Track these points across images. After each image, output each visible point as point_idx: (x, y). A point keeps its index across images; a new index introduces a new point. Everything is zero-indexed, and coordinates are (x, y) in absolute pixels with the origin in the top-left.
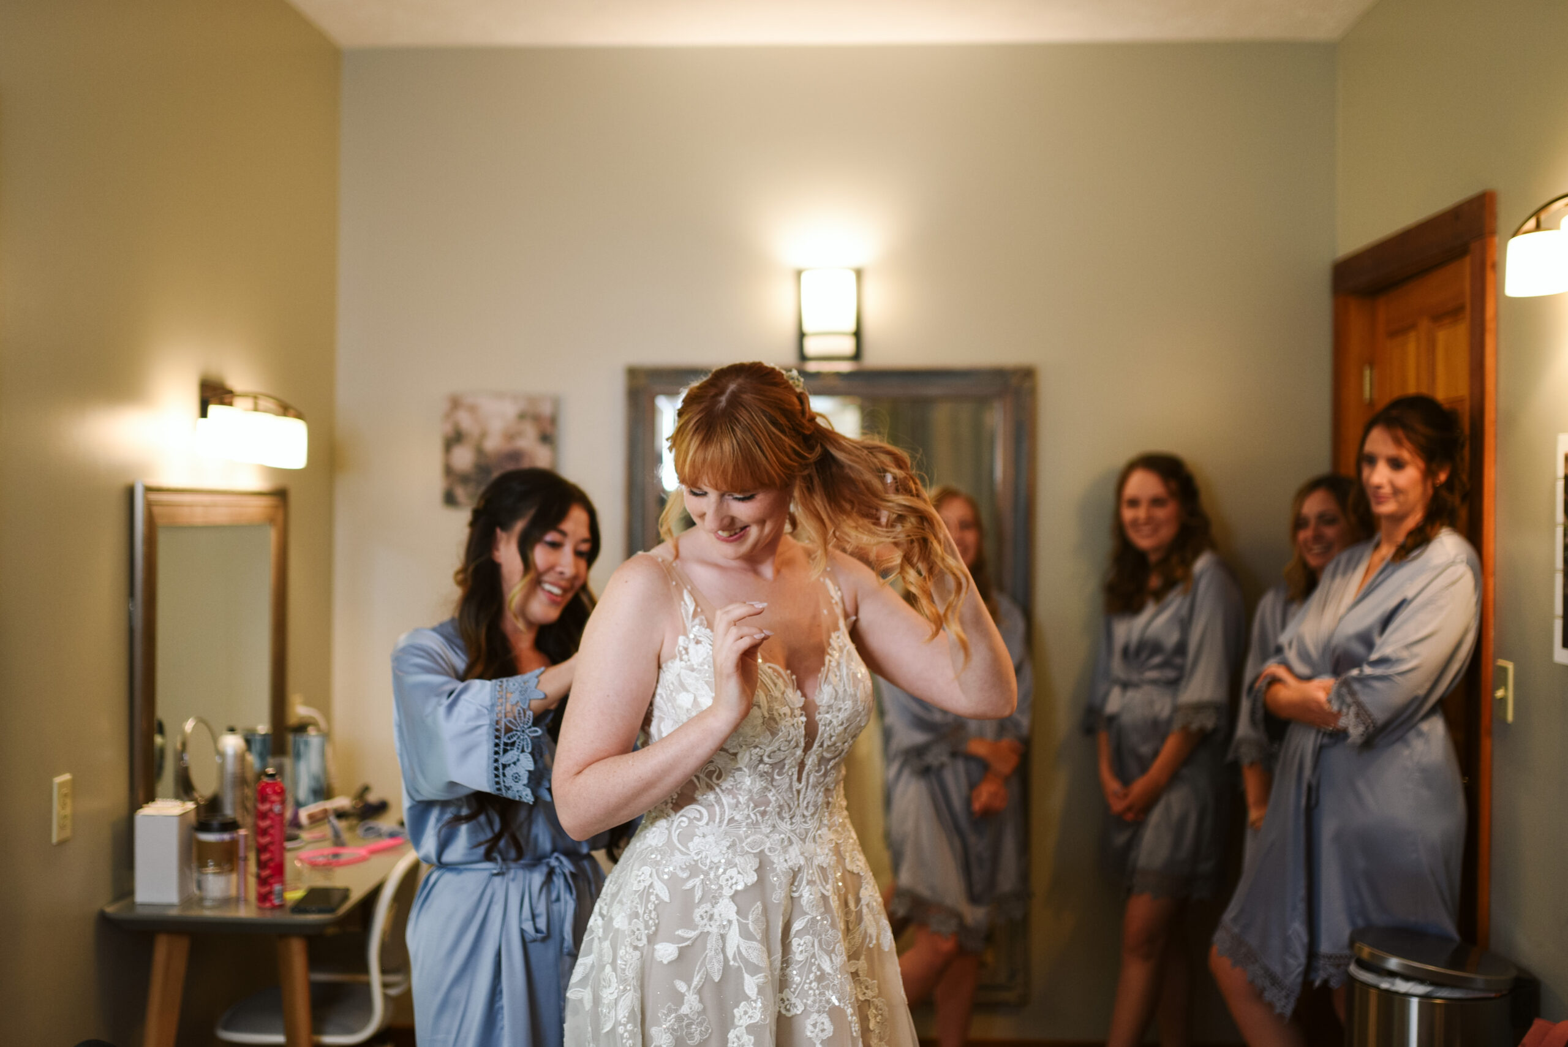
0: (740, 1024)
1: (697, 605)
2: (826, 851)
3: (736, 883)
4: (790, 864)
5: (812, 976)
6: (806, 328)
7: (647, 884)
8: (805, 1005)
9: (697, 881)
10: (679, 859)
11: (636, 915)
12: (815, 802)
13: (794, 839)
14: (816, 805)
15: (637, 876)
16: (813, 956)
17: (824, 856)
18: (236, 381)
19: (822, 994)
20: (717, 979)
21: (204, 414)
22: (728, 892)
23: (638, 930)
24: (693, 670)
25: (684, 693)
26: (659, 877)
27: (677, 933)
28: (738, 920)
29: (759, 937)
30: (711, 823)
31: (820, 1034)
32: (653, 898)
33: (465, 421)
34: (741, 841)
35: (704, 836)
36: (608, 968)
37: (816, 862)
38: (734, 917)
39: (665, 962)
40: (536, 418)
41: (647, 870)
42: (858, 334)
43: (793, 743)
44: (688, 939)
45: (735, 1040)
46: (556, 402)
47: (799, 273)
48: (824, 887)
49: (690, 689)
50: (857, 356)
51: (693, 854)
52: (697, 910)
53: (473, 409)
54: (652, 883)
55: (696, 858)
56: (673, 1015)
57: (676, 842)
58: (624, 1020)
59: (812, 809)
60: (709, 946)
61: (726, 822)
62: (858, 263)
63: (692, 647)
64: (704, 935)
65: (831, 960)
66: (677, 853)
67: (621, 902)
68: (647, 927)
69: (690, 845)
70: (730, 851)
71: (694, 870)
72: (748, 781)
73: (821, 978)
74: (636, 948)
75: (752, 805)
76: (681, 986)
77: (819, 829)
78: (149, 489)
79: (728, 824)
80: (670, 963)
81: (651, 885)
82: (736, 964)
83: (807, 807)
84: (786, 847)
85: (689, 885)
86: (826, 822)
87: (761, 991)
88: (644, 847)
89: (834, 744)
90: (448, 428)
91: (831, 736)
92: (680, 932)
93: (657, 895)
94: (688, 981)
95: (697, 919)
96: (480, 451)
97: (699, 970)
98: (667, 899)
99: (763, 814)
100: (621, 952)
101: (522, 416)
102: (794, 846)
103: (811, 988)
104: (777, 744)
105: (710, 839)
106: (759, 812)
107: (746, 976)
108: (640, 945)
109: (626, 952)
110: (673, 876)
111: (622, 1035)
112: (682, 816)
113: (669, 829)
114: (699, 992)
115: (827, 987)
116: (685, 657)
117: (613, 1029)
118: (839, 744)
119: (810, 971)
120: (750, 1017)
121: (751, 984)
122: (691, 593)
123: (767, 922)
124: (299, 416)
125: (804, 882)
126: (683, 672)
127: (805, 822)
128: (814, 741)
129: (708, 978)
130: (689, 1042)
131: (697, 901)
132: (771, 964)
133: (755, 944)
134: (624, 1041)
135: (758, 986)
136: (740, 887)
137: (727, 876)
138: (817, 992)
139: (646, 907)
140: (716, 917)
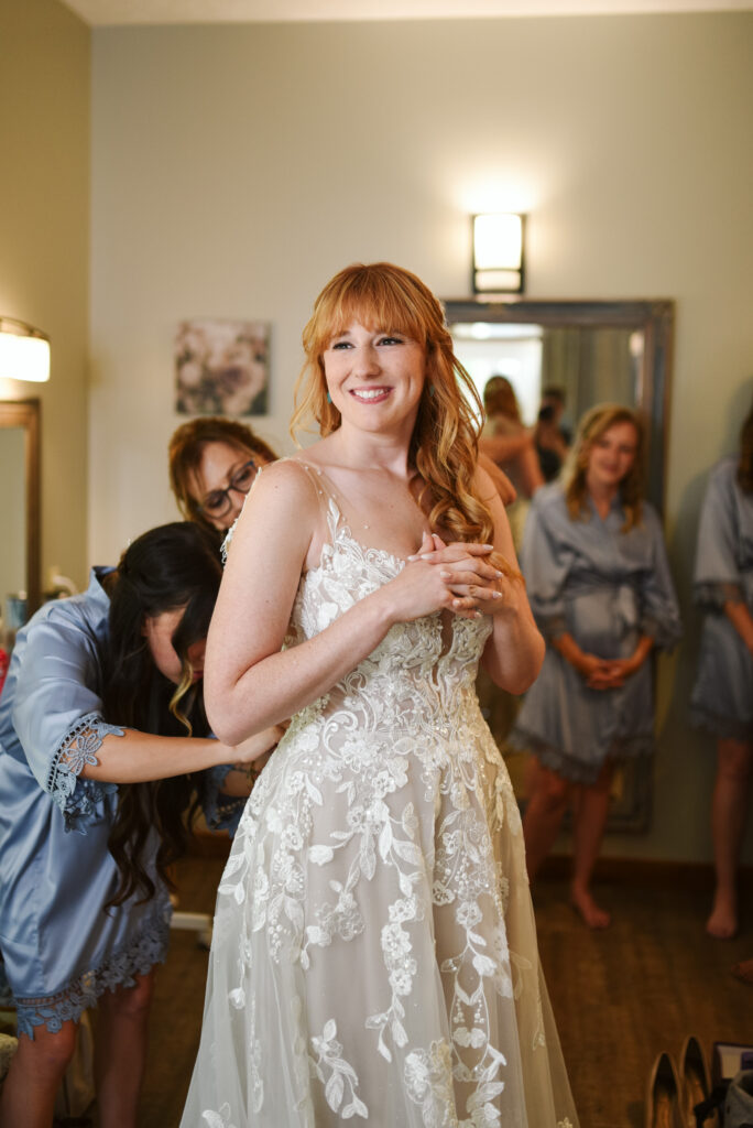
0: (395, 920)
1: (341, 516)
2: (469, 746)
3: (388, 786)
4: (438, 763)
5: (462, 868)
6: (479, 265)
7: (300, 788)
8: (456, 895)
9: (350, 784)
10: (331, 764)
11: (291, 819)
12: (456, 701)
13: (439, 739)
14: (457, 706)
15: (291, 781)
16: (463, 849)
17: (467, 753)
19: (472, 883)
20: (370, 878)
22: (379, 795)
23: (293, 834)
24: (336, 579)
25: (328, 604)
26: (311, 781)
27: (331, 835)
28: (391, 822)
29: (412, 837)
30: (361, 728)
31: (471, 921)
32: (306, 802)
33: (194, 343)
34: (390, 744)
35: (355, 741)
36: (261, 871)
37: (460, 759)
38: (386, 817)
39: (320, 864)
40: (252, 341)
41: (300, 775)
42: (522, 271)
43: (432, 651)
44: (341, 841)
45: (390, 935)
46: (269, 328)
47: (473, 218)
48: (469, 783)
49: (334, 598)
50: (521, 290)
51: (344, 759)
52: (350, 813)
53: (200, 333)
54: (305, 788)
55: (347, 762)
56: (329, 914)
57: (327, 747)
58: (274, 922)
59: (453, 709)
60: (362, 846)
61: (374, 727)
62: (523, 210)
63: (336, 557)
64: (357, 837)
65: (478, 851)
66: (329, 758)
67: (275, 807)
68: (302, 830)
69: (342, 750)
70: (380, 755)
71: (345, 774)
72: (392, 687)
73: (470, 868)
74: (292, 852)
75: (398, 707)
76: (338, 887)
77: (460, 726)
79: (377, 729)
80: (325, 864)
81: (304, 789)
82: (390, 864)
83: (449, 709)
84: (432, 747)
85: (341, 789)
86: (464, 719)
87: (416, 888)
88: (296, 752)
89: (467, 650)
90: (178, 349)
91: (465, 642)
92: (334, 835)
93: (310, 799)
94: (343, 881)
95: (350, 821)
97: (353, 871)
98: (320, 803)
99: (409, 716)
100: (276, 856)
101: (240, 339)
102: (440, 745)
103: (461, 879)
104: (417, 653)
105: (360, 743)
106: (405, 715)
107: (401, 874)
108: (296, 848)
109: (281, 856)
110: (326, 781)
111: (271, 936)
112: (332, 721)
113: (320, 735)
114: (354, 891)
115: (476, 877)
116: (329, 566)
117: (264, 929)
118: (471, 650)
119: (460, 864)
120: (406, 915)
121: (405, 883)
122: (335, 502)
123: (420, 820)
124: (44, 337)
125: (452, 780)
126: (326, 581)
127: (447, 722)
128: (450, 647)
129: (361, 877)
130: (344, 938)
131: (349, 804)
132: (426, 860)
133: (409, 844)
134: (274, 941)
135: (413, 884)
136: (392, 789)
137: (378, 779)
138: (467, 882)
139: (301, 812)
140: (369, 818)
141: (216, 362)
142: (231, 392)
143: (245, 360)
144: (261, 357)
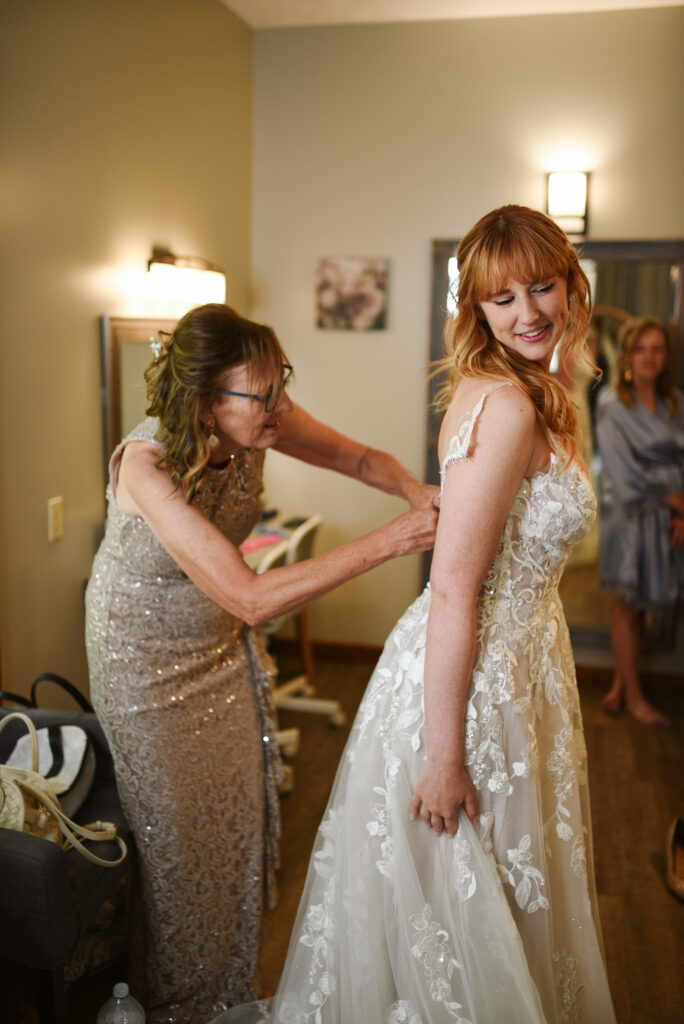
9: (531, 646)
11: (497, 680)
18: (178, 248)
21: (149, 269)
22: (545, 651)
24: (559, 482)
25: (553, 502)
32: (509, 665)
33: (330, 275)
40: (374, 273)
42: (586, 218)
46: (388, 263)
47: (547, 176)
49: (558, 498)
50: (585, 232)
52: (531, 669)
53: (335, 267)
54: (506, 653)
57: (516, 618)
62: (588, 168)
66: (518, 627)
78: (113, 319)
82: (555, 703)
85: (526, 651)
90: (319, 279)
92: (528, 688)
96: (339, 294)
98: (517, 664)
100: (485, 711)
101: (366, 272)
107: (562, 710)
112: (519, 598)
113: (509, 609)
124: (220, 270)
131: (531, 662)
141: (348, 289)
142: (357, 312)
143: (369, 288)
144: (382, 285)
